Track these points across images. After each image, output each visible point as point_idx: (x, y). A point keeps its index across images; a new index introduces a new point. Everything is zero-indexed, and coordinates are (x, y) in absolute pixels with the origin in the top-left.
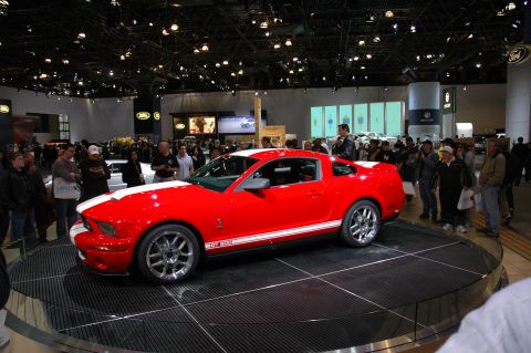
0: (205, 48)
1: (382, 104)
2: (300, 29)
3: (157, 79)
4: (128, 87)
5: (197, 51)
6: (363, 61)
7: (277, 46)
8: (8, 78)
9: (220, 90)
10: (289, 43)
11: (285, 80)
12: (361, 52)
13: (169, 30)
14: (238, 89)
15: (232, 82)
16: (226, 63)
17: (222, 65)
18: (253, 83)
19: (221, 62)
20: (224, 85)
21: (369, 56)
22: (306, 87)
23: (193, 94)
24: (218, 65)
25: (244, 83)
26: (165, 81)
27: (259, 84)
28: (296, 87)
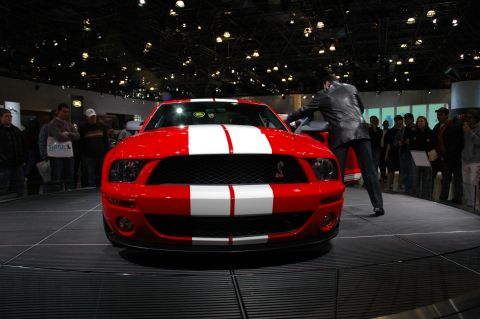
0: (256, 54)
1: (424, 107)
2: (341, 34)
3: (212, 81)
4: (189, 90)
5: (249, 57)
6: (406, 65)
7: (322, 52)
8: (91, 83)
9: (271, 94)
10: (332, 48)
12: (403, 56)
13: (223, 37)
14: (288, 93)
15: (282, 86)
16: (276, 68)
17: (273, 71)
18: (302, 88)
19: (271, 68)
20: (274, 89)
21: (411, 60)
24: (269, 71)
25: (293, 88)
26: (220, 84)
27: (307, 89)
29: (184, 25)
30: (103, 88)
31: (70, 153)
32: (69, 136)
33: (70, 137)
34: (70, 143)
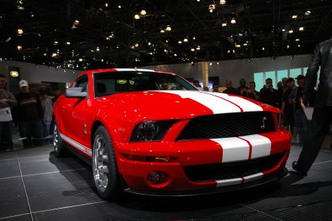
0: (169, 29)
2: (241, 9)
3: (132, 53)
4: (113, 61)
5: (162, 31)
6: (297, 34)
7: (224, 25)
8: (27, 56)
9: (182, 62)
10: (233, 21)
11: (231, 51)
12: (294, 25)
13: (140, 15)
14: (197, 61)
15: (191, 55)
16: (186, 40)
17: (183, 43)
18: (208, 57)
19: (182, 40)
20: (185, 57)
21: (301, 29)
22: (250, 57)
23: (162, 66)
24: (180, 42)
25: (201, 56)
26: (138, 55)
27: (213, 57)
28: (242, 58)
29: (107, 5)
30: (38, 60)
31: (9, 118)
32: (7, 102)
33: (9, 104)
34: (8, 109)
